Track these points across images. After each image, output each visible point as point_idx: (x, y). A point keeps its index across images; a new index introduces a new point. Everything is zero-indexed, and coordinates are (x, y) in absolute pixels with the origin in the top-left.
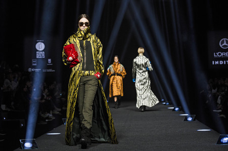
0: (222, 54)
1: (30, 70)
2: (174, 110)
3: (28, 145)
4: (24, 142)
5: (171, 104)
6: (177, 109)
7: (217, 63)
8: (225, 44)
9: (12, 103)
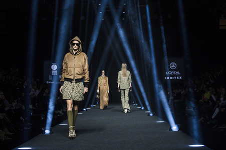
0: (171, 73)
1: (47, 82)
2: (141, 108)
3: (47, 132)
4: (45, 130)
5: (139, 105)
6: (143, 108)
7: (168, 78)
8: (173, 66)
9: (36, 104)
